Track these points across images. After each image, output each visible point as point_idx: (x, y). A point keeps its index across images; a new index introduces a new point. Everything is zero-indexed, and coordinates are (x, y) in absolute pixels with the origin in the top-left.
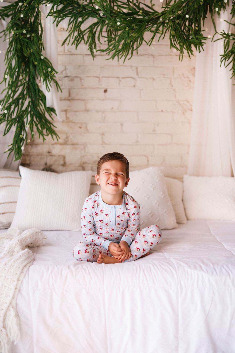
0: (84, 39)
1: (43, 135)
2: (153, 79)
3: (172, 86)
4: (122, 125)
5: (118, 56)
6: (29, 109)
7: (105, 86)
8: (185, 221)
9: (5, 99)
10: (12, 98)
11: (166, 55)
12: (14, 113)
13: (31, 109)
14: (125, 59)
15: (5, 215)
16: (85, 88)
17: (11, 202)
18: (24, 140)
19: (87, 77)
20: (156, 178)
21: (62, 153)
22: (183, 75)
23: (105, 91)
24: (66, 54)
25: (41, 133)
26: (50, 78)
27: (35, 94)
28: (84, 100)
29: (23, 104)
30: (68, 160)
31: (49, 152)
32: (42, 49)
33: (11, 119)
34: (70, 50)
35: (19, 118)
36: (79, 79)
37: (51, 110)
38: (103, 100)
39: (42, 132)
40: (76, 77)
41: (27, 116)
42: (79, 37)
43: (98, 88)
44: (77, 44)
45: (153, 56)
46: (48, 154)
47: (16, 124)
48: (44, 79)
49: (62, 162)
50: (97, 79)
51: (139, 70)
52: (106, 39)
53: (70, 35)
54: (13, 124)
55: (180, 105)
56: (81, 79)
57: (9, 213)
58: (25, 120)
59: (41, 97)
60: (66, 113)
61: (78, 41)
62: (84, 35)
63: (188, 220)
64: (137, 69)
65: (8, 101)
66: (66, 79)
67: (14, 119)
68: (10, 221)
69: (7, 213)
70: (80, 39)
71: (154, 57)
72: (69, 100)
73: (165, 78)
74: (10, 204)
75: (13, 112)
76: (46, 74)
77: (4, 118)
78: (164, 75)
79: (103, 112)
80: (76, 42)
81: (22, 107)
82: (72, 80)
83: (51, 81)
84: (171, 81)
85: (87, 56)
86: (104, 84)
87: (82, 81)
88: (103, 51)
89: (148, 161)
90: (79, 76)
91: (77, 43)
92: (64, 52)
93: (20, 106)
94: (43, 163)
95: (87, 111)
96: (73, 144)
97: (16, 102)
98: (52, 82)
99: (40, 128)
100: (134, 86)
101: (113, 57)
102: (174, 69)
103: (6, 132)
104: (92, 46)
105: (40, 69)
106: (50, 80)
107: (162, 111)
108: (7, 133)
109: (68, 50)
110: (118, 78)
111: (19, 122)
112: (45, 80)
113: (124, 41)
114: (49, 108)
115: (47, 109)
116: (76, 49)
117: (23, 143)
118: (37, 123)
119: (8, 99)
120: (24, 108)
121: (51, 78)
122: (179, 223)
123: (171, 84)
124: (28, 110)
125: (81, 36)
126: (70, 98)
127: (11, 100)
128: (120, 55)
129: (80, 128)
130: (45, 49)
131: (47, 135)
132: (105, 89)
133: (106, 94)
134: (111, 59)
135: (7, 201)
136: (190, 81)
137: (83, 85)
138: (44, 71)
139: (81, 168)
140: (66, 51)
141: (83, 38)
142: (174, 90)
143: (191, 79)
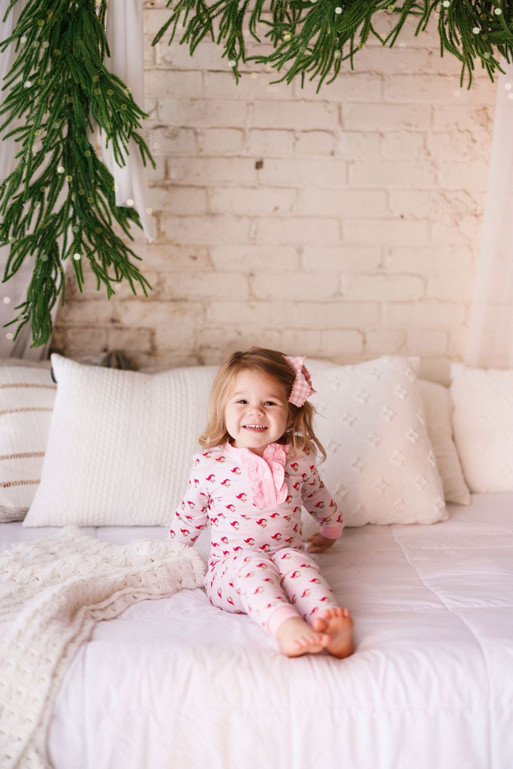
0: (211, 29)
1: (107, 280)
2: (382, 135)
3: (429, 154)
4: (300, 251)
5: (303, 74)
6: (71, 213)
7: (256, 152)
8: (466, 499)
9: (8, 184)
10: (24, 182)
11: (415, 74)
12: (29, 223)
13: (74, 211)
14: (322, 81)
15: (12, 488)
16: (208, 157)
17: (27, 455)
18: (56, 293)
19: (213, 128)
20: (398, 387)
21: (147, 323)
22: (457, 124)
23: (259, 165)
24: (157, 69)
25: (101, 275)
26: (126, 131)
27: (86, 170)
28: (204, 187)
29: (53, 198)
30: (162, 340)
31: (113, 321)
32: (105, 53)
33: (22, 238)
34: (168, 59)
35: (43, 237)
36: (191, 132)
37: (128, 213)
38: (254, 188)
39: (105, 272)
40: (183, 128)
41: (65, 231)
42: (200, 23)
43: (239, 156)
44: (196, 40)
45: (381, 75)
46: (110, 325)
47: (36, 251)
48: (110, 131)
49: (146, 346)
50: (238, 134)
51: (346, 110)
52: (271, 28)
53: (174, 18)
54: (28, 250)
55: (449, 202)
56: (196, 134)
57: (22, 483)
58: (60, 241)
59: (101, 181)
60: (159, 222)
61: (196, 33)
62: (214, 17)
63: (472, 492)
64: (340, 108)
65: (15, 190)
66: (159, 131)
67: (30, 237)
68: (23, 506)
69: (16, 483)
70: (201, 27)
71: (383, 80)
72: (166, 187)
73: (410, 132)
74: (24, 459)
75: (29, 218)
76: (115, 118)
77: (5, 236)
78: (409, 124)
79: (253, 218)
80: (191, 36)
81: (51, 207)
82: (174, 136)
83: (129, 137)
84: (425, 140)
85: (213, 74)
86: (256, 147)
87: (200, 138)
88: (264, 60)
89: (365, 342)
90: (192, 124)
91: (193, 39)
92: (155, 63)
93: (46, 203)
94: (97, 346)
95: (211, 214)
96: (174, 300)
97: (35, 192)
98: (131, 139)
99: (100, 263)
100: (332, 154)
101: (290, 76)
102: (433, 109)
103: (10, 272)
104: (233, 48)
105: (98, 106)
106: (127, 134)
107: (402, 217)
108: (12, 275)
109: (163, 59)
110: (291, 130)
111: (42, 245)
112: (112, 135)
113: (321, 34)
114: (121, 209)
115: (117, 211)
116: (191, 54)
117: (54, 300)
118: (92, 248)
119: (15, 186)
120: (56, 209)
121: (128, 129)
122: (451, 503)
123: (425, 147)
124: (67, 214)
125: (206, 21)
126: (168, 182)
127: (22, 188)
128: (308, 71)
129: (195, 258)
130: (111, 54)
131: (119, 280)
132: (259, 160)
133: (261, 171)
134: (285, 82)
135: (17, 452)
136: (474, 141)
137: (201, 150)
138: (110, 113)
139: (194, 360)
140: (158, 61)
141: (209, 26)
142: (433, 164)
143: (475, 137)
